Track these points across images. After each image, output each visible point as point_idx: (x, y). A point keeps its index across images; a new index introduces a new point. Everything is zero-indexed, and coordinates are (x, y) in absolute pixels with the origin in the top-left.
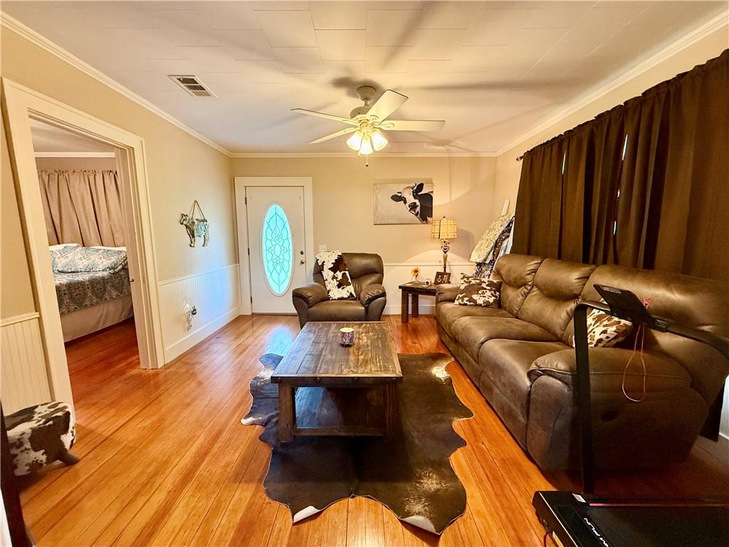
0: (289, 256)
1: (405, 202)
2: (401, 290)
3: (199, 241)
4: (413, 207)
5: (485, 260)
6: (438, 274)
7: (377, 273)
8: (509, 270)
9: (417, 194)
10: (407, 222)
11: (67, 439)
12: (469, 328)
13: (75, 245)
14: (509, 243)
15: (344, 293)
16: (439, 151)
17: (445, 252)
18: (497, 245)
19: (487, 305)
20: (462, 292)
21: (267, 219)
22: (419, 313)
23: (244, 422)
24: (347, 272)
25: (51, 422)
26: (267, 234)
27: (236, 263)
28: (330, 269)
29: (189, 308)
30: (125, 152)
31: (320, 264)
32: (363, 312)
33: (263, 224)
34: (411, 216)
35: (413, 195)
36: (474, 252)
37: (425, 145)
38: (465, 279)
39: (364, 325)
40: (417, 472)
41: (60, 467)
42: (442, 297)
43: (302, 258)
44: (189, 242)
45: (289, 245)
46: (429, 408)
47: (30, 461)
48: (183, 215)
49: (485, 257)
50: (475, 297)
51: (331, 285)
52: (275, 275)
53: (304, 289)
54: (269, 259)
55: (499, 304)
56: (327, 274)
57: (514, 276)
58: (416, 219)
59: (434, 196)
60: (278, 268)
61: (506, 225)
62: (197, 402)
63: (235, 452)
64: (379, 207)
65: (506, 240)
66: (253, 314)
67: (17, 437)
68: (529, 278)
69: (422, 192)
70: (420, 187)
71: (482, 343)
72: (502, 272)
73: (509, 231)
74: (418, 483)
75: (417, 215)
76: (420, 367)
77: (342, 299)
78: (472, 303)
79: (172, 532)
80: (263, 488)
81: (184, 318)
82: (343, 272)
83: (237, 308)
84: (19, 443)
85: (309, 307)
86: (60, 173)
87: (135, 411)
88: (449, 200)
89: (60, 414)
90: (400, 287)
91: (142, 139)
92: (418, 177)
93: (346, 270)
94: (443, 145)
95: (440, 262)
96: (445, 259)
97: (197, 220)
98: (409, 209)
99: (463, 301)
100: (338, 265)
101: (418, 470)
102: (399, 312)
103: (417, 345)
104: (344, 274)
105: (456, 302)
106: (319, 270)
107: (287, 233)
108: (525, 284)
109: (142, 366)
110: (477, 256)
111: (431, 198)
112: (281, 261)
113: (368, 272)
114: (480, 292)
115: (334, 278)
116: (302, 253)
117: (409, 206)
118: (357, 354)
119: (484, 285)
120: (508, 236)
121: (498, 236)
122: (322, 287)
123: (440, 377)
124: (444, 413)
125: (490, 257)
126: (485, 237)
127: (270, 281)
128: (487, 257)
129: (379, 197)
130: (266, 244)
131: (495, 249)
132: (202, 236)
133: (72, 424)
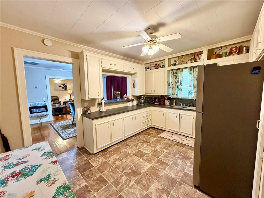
59: (67, 86)
70: (64, 84)
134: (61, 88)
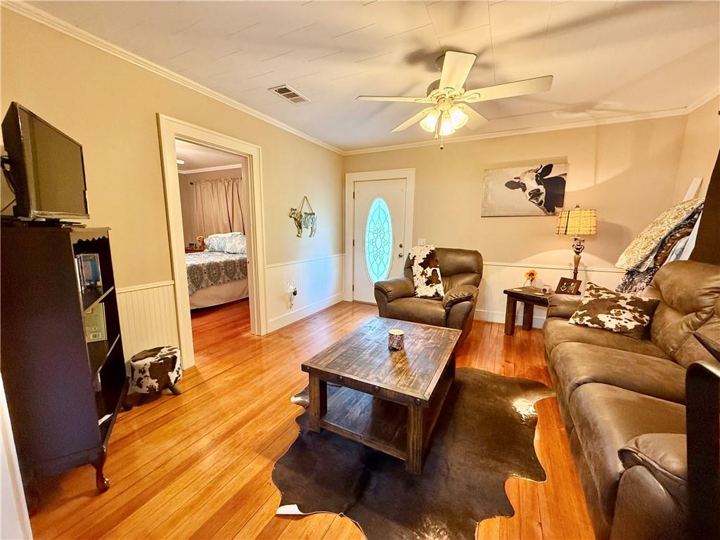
0: (389, 249)
1: (524, 190)
2: (507, 295)
3: (306, 232)
4: (535, 194)
5: (639, 267)
6: (563, 280)
7: (473, 272)
8: (672, 286)
9: (541, 177)
10: (525, 213)
11: (173, 376)
12: (569, 359)
13: (239, 233)
14: (688, 244)
15: (430, 291)
16: (582, 120)
17: (578, 253)
18: (664, 247)
19: (622, 331)
20: (583, 307)
21: (371, 213)
22: (534, 326)
23: (294, 399)
24: (438, 269)
25: (162, 361)
26: (370, 227)
27: (343, 253)
28: (420, 264)
29: (292, 289)
30: (247, 159)
31: (411, 258)
32: (443, 315)
33: (367, 217)
34: (533, 207)
35: (537, 180)
36: (623, 255)
37: (554, 114)
38: (593, 291)
39: (431, 329)
40: (425, 520)
41: (169, 395)
42: (554, 311)
43: (400, 251)
44: (297, 233)
45: (389, 237)
46: (484, 448)
47: (149, 385)
48: (292, 209)
49: (638, 262)
50: (602, 317)
51: (420, 281)
52: (375, 266)
53: (385, 282)
54: (371, 251)
55: (645, 333)
56: (417, 269)
57: (680, 294)
58: (538, 210)
59: (567, 179)
60: (378, 260)
61: (685, 216)
62: (270, 371)
63: (272, 424)
64: (489, 197)
65: (683, 241)
66: (353, 301)
67: (142, 366)
68: (708, 300)
69: (551, 175)
70: (548, 168)
71: (579, 385)
72: (662, 287)
73: (692, 226)
74: (420, 535)
75: (540, 204)
76: (500, 394)
77: (425, 297)
78: (595, 326)
79: (197, 474)
80: (272, 468)
81: (288, 297)
82: (433, 269)
83: (341, 293)
84: (142, 371)
85: (389, 302)
86: (234, 180)
87: (230, 366)
88: (591, 184)
89: (169, 356)
90: (505, 292)
91: (260, 147)
92: (544, 158)
93: (437, 267)
94: (583, 111)
95: (570, 265)
96: (577, 262)
97: (305, 213)
98: (529, 197)
99: (581, 320)
100: (429, 260)
101: (428, 519)
102: (503, 321)
103: (511, 364)
104: (435, 270)
105: (572, 321)
106: (409, 265)
107: (388, 227)
108: (697, 310)
109: (252, 332)
110: (626, 261)
111: (564, 182)
112: (381, 253)
113: (462, 271)
114: (613, 312)
115: (423, 274)
116: (401, 246)
117: (530, 194)
118: (397, 360)
119: (622, 303)
120: (689, 234)
121: (666, 233)
122: (410, 282)
123: (521, 413)
124: (502, 461)
125: (649, 263)
126: (646, 233)
127: (371, 272)
128: (642, 263)
129: (490, 185)
130: (369, 237)
131: (659, 252)
132: (309, 227)
133: (177, 365)
134: (520, 199)
